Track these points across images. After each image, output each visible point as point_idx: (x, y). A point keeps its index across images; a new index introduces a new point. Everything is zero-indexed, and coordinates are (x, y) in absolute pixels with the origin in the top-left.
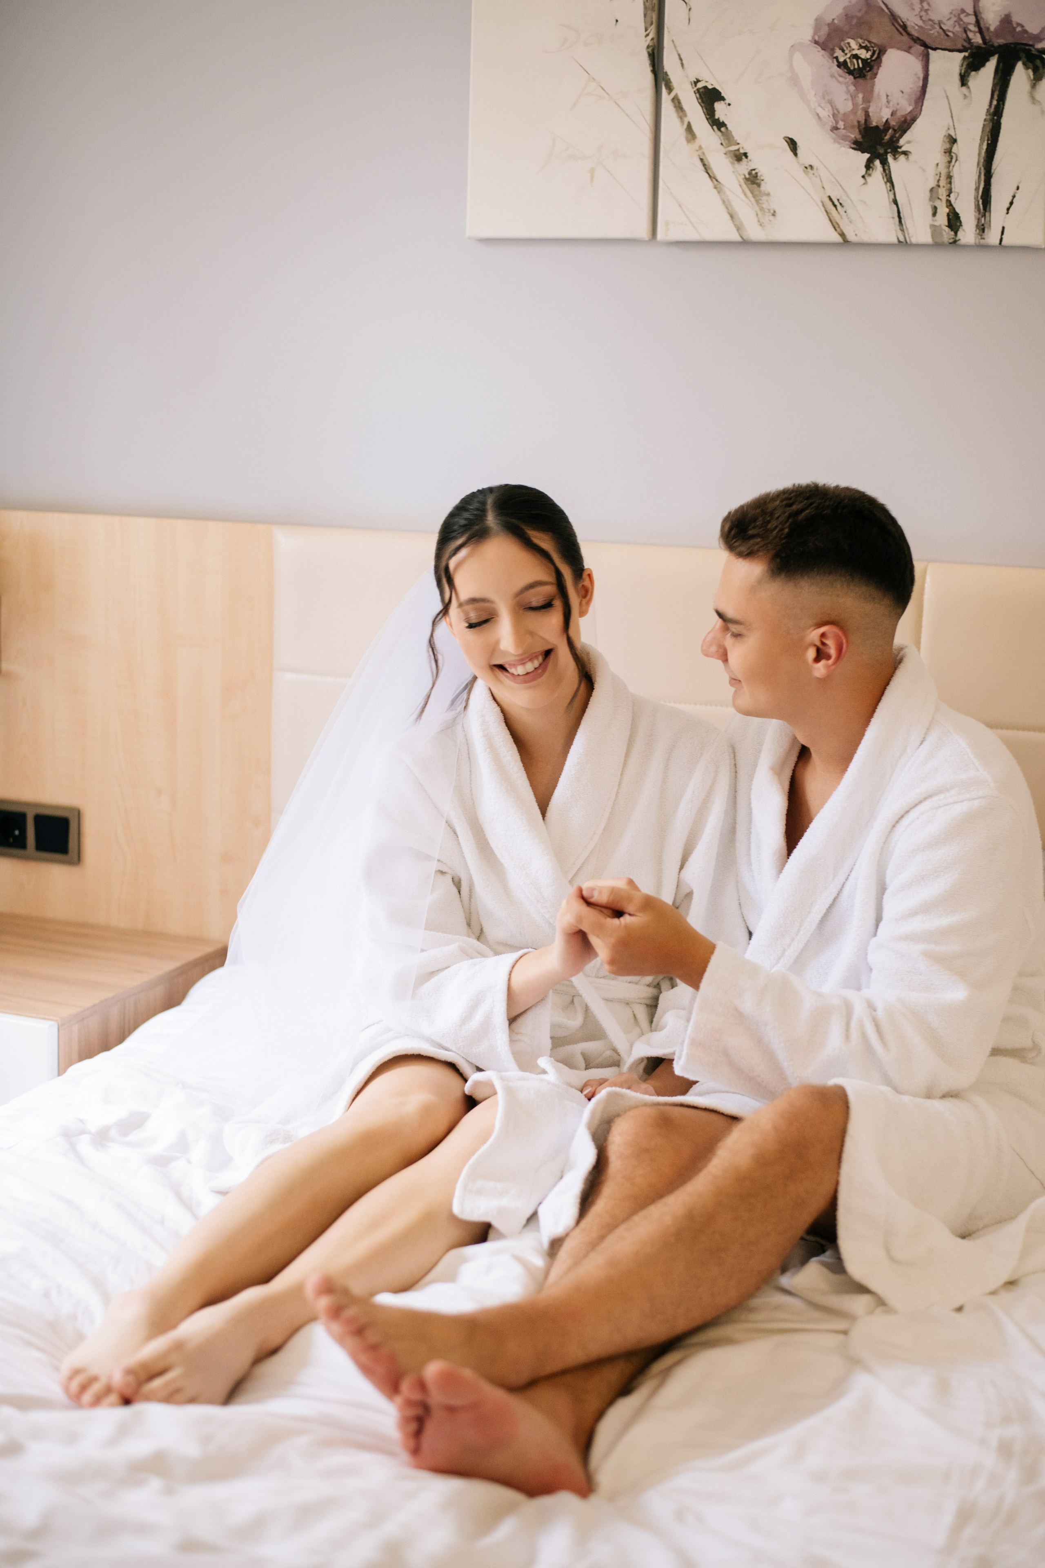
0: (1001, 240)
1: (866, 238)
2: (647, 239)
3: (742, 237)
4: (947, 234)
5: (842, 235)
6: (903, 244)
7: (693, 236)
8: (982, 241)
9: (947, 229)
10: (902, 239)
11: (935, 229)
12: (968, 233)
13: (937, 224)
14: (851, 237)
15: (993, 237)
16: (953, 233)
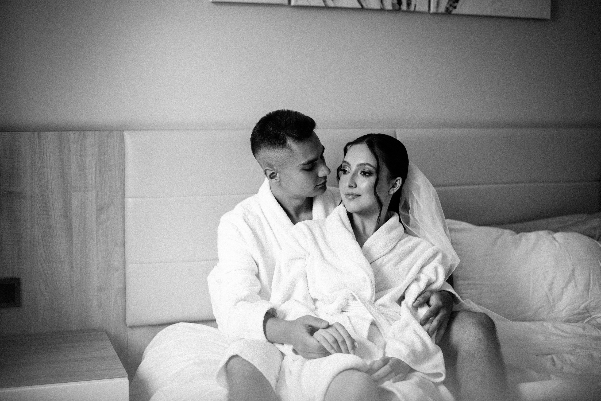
0: (415, 9)
1: (370, 7)
2: (287, 4)
3: (325, 4)
4: (397, 6)
5: (362, 5)
6: (382, 10)
7: (307, 4)
8: (409, 10)
9: (397, 4)
10: (382, 7)
11: (393, 4)
12: (404, 7)
13: (394, 2)
14: (365, 6)
15: (412, 8)
16: (399, 6)
